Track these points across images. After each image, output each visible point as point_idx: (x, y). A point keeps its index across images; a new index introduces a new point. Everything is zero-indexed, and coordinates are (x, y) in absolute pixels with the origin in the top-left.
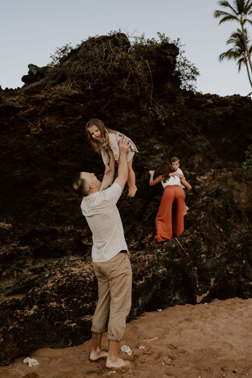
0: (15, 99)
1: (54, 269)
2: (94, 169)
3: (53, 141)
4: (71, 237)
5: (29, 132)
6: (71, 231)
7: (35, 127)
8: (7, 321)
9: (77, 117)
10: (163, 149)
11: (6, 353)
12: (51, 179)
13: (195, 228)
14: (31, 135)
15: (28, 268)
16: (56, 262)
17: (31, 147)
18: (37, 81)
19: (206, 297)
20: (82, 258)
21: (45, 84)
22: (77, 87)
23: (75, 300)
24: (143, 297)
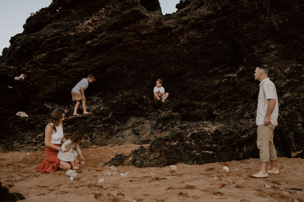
0: (170, 22)
1: (194, 128)
2: (223, 65)
3: (195, 47)
4: (205, 109)
5: (179, 42)
6: (205, 105)
7: (183, 39)
8: (162, 146)
9: (211, 30)
10: (277, 48)
11: (161, 161)
12: (193, 72)
13: (295, 105)
14: (181, 44)
15: (178, 126)
16: (195, 124)
17: (180, 52)
18: (185, 7)
19: (300, 154)
20: (212, 123)
21: (190, 9)
22: (211, 9)
23: (200, 141)
24: (247, 147)
